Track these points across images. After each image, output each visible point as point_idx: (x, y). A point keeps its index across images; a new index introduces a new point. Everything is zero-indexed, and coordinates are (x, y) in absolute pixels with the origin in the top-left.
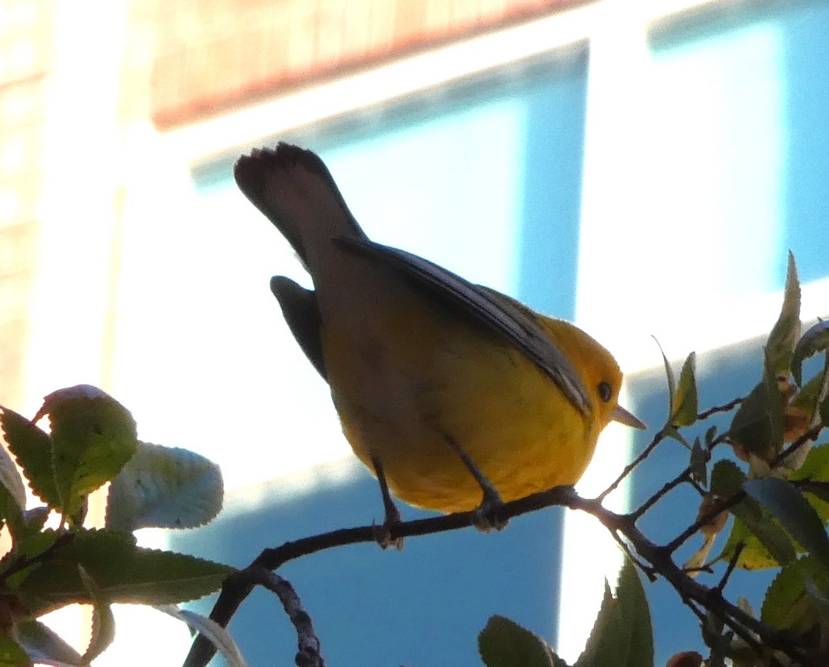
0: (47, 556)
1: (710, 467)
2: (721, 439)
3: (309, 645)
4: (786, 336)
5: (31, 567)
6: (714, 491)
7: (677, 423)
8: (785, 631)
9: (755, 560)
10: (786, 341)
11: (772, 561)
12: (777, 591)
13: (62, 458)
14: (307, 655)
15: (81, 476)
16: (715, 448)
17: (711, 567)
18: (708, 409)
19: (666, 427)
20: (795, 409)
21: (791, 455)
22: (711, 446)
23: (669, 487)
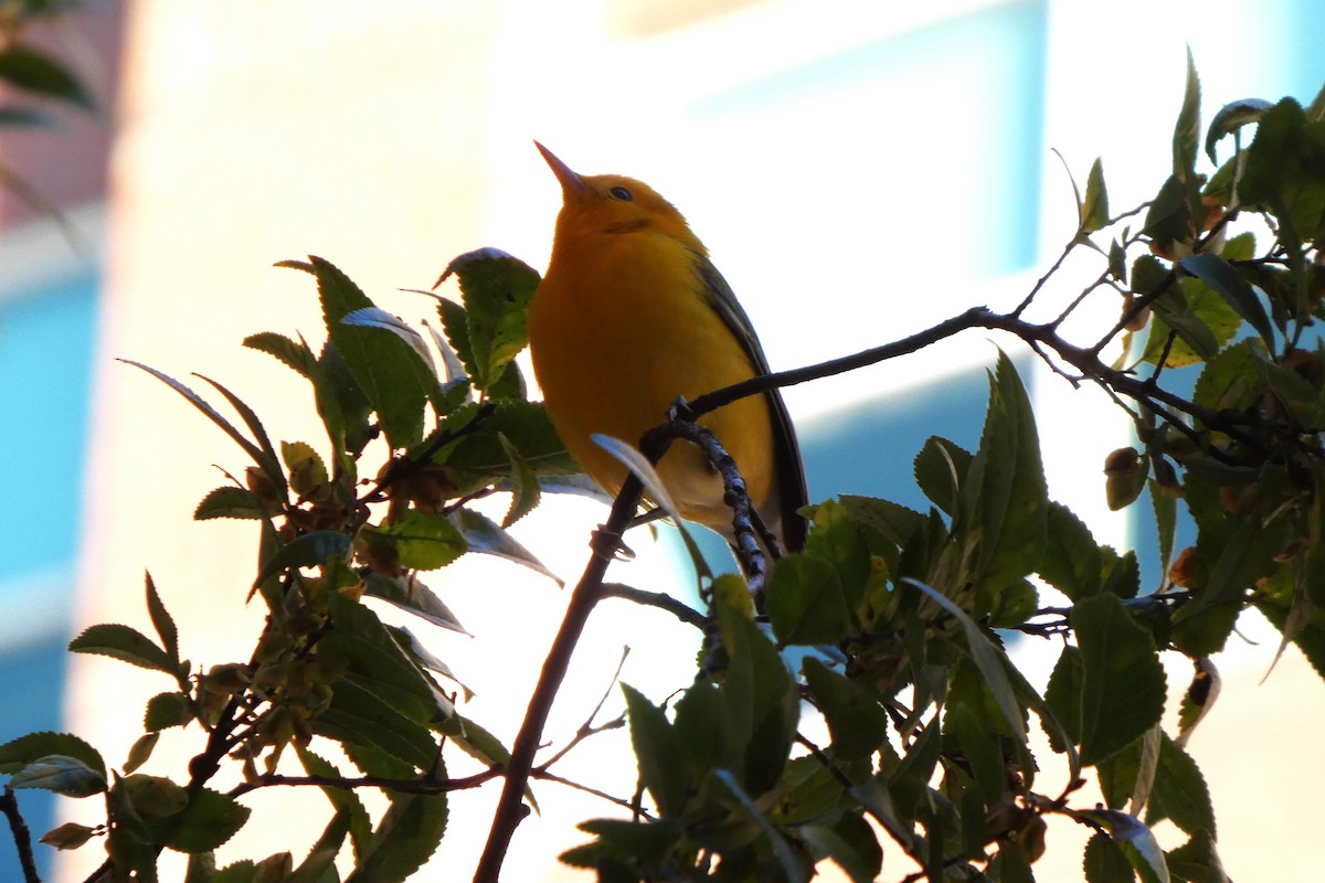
0: (471, 428)
1: (1129, 264)
2: (1136, 239)
3: (737, 484)
4: (1189, 130)
5: (457, 441)
6: (1135, 288)
7: (1087, 230)
8: (1225, 411)
9: (1177, 358)
10: (1191, 132)
11: (1195, 357)
12: (1205, 383)
13: (478, 328)
14: (736, 494)
15: (498, 346)
16: (1130, 247)
17: (1134, 370)
18: (1118, 215)
19: (1077, 236)
20: (1208, 198)
21: (1212, 240)
22: (1126, 245)
23: (1087, 292)
